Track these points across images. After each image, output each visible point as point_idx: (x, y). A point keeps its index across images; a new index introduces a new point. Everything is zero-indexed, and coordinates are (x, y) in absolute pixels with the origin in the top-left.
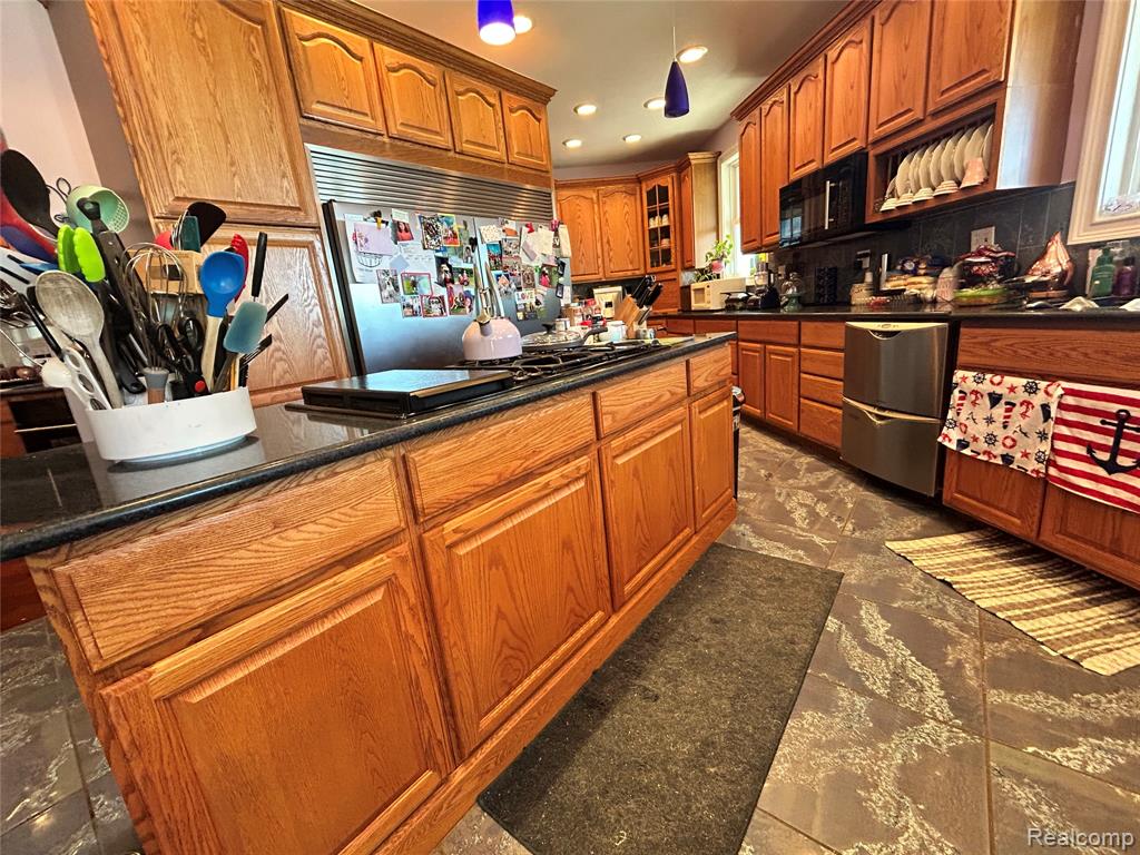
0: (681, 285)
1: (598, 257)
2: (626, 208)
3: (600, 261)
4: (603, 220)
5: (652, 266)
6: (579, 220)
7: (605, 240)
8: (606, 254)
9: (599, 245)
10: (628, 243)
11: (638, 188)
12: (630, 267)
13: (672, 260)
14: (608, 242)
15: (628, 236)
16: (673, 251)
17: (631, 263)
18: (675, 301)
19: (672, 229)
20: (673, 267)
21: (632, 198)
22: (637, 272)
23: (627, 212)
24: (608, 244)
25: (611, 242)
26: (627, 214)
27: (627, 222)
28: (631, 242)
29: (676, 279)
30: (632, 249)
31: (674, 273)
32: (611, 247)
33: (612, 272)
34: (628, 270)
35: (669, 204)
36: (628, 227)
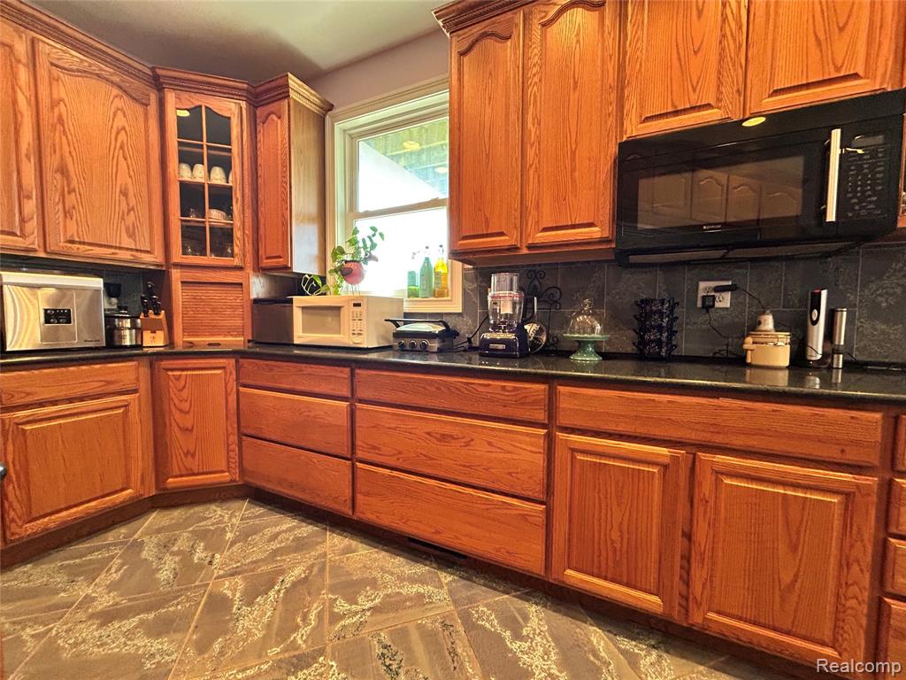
0: (254, 296)
1: (23, 196)
2: (120, 121)
5: (184, 253)
7: (51, 163)
8: (52, 196)
9: (29, 168)
10: (124, 193)
11: (153, 97)
12: (127, 243)
13: (236, 250)
15: (123, 179)
16: (237, 234)
17: (131, 235)
18: (239, 323)
19: (237, 195)
20: (236, 262)
21: (139, 109)
22: (147, 258)
23: (124, 128)
24: (62, 173)
25: (72, 174)
26: (123, 132)
27: (122, 147)
28: (131, 192)
29: (241, 284)
30: (133, 209)
31: (239, 273)
32: (74, 183)
33: (73, 242)
34: (120, 248)
35: (230, 150)
36: (125, 159)
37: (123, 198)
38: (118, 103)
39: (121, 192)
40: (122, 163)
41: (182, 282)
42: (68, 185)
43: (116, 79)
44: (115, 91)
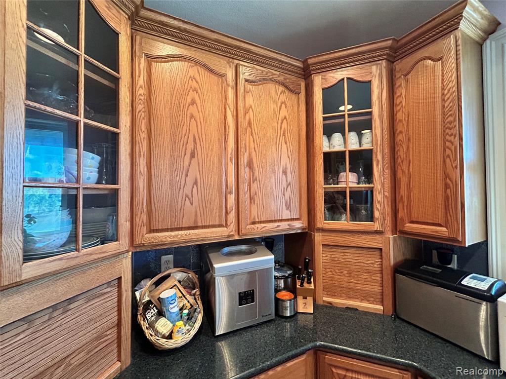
1: (228, 192)
2: (284, 112)
3: (232, 199)
4: (243, 124)
5: (326, 218)
6: (193, 110)
7: (244, 160)
8: (244, 187)
9: (232, 168)
10: (285, 172)
11: (303, 85)
12: (286, 215)
13: (377, 214)
14: (250, 165)
15: (284, 160)
16: (378, 197)
17: (288, 207)
18: (378, 288)
19: (378, 157)
20: (376, 226)
21: (294, 97)
22: (297, 224)
23: (285, 118)
24: (250, 168)
25: (255, 165)
26: (285, 120)
27: (284, 135)
28: (289, 171)
29: (381, 249)
30: (290, 184)
31: (378, 237)
32: (257, 173)
33: (254, 223)
34: (281, 220)
35: (370, 113)
36: (286, 143)
37: (284, 177)
38: (283, 98)
39: (283, 172)
40: (284, 146)
41: (323, 245)
42: (253, 176)
43: (281, 78)
44: (281, 88)
